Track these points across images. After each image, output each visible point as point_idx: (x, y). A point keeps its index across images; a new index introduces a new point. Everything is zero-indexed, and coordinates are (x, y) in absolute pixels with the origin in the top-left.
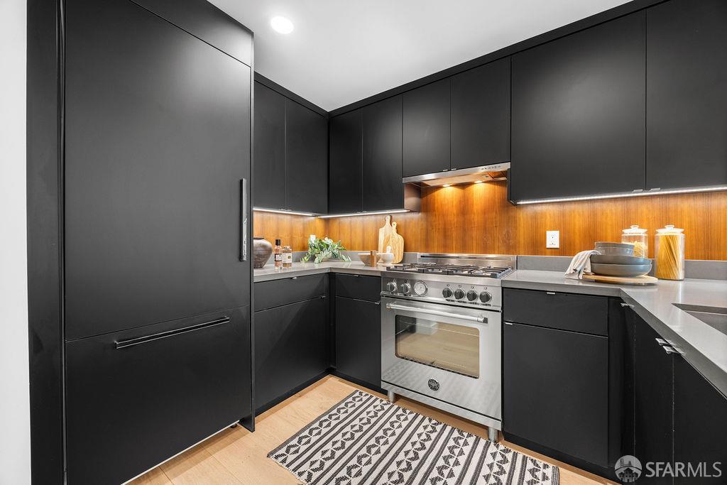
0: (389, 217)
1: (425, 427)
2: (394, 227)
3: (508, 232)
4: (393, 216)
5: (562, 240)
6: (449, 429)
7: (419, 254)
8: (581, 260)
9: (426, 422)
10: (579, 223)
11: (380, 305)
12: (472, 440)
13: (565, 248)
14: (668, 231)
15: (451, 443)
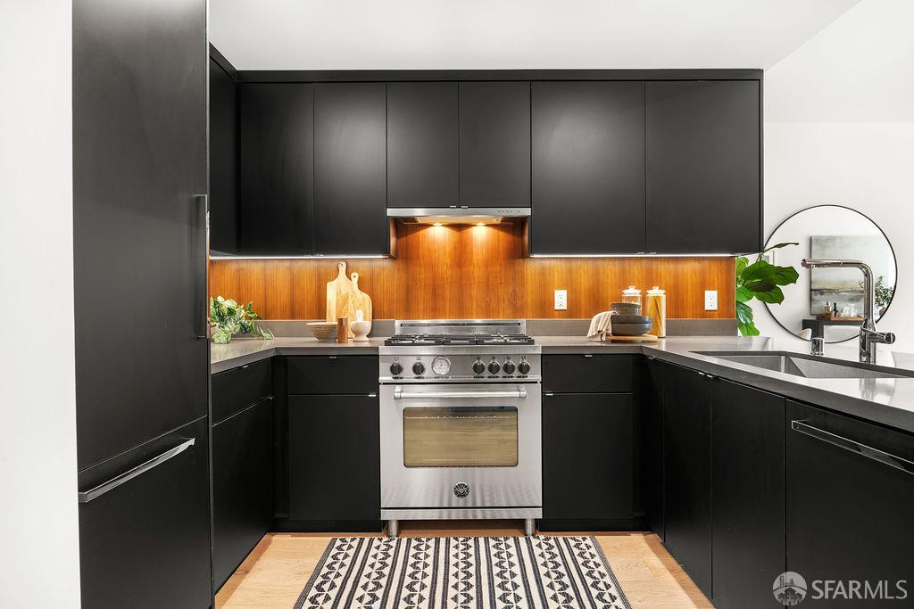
0: (344, 264)
1: (457, 547)
2: (355, 281)
3: (514, 290)
4: (351, 264)
5: (570, 301)
6: (481, 540)
7: (397, 323)
8: (601, 322)
9: (453, 542)
10: (584, 282)
11: (378, 398)
12: (511, 542)
13: (573, 310)
14: (655, 292)
15: (493, 551)
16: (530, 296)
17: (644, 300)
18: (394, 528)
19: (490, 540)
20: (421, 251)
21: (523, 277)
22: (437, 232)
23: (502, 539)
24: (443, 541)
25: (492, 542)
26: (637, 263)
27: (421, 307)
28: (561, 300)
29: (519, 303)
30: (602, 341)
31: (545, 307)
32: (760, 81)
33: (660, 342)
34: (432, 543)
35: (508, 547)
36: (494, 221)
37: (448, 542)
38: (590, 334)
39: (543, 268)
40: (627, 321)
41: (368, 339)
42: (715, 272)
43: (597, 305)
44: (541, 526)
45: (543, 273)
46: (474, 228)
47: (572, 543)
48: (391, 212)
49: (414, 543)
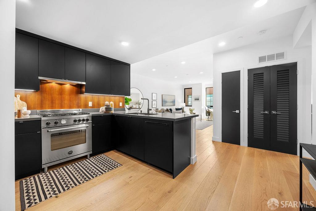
2: (19, 98)
3: (78, 102)
5: (92, 104)
6: (76, 163)
7: (38, 111)
8: (103, 109)
10: (96, 100)
11: (41, 133)
13: (93, 106)
14: (112, 103)
16: (82, 103)
17: (109, 104)
18: (46, 169)
21: (80, 98)
22: (53, 84)
23: (82, 161)
24: (64, 167)
25: (80, 163)
26: (107, 96)
27: (47, 106)
28: (90, 104)
29: (79, 105)
30: (103, 113)
31: (86, 106)
32: (130, 66)
33: (113, 112)
34: (61, 169)
35: (84, 162)
36: (74, 84)
37: (66, 167)
38: (100, 111)
39: (86, 97)
40: (108, 109)
41: (29, 116)
42: (121, 100)
43: (99, 106)
44: (91, 155)
45: (86, 98)
46: (64, 85)
47: (99, 157)
48: (40, 78)
49: (55, 171)
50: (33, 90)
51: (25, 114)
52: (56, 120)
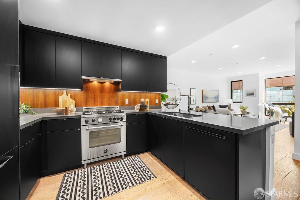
0: (65, 91)
1: (105, 166)
2: (69, 96)
3: (116, 99)
4: (68, 91)
5: (129, 102)
6: (111, 163)
7: (84, 108)
8: (138, 107)
9: (104, 165)
10: (132, 97)
11: (81, 130)
12: (119, 161)
13: (129, 104)
14: (147, 100)
15: (115, 165)
16: (120, 100)
17: (145, 101)
18: (86, 166)
19: (114, 162)
20: (90, 89)
21: (118, 96)
22: (95, 83)
23: (117, 161)
24: (101, 166)
26: (143, 93)
27: (91, 103)
28: (127, 101)
29: (117, 102)
30: (138, 111)
31: (123, 103)
32: (166, 59)
33: (148, 110)
34: (98, 167)
35: (119, 163)
36: (112, 82)
37: (102, 166)
38: (135, 109)
39: (123, 94)
40: (143, 107)
41: (75, 113)
42: (157, 96)
43: (135, 103)
44: (126, 156)
45: (123, 95)
46: (106, 83)
47: (133, 158)
48: (83, 77)
49: (92, 168)
50: (79, 89)
51: (71, 111)
52: (94, 117)
